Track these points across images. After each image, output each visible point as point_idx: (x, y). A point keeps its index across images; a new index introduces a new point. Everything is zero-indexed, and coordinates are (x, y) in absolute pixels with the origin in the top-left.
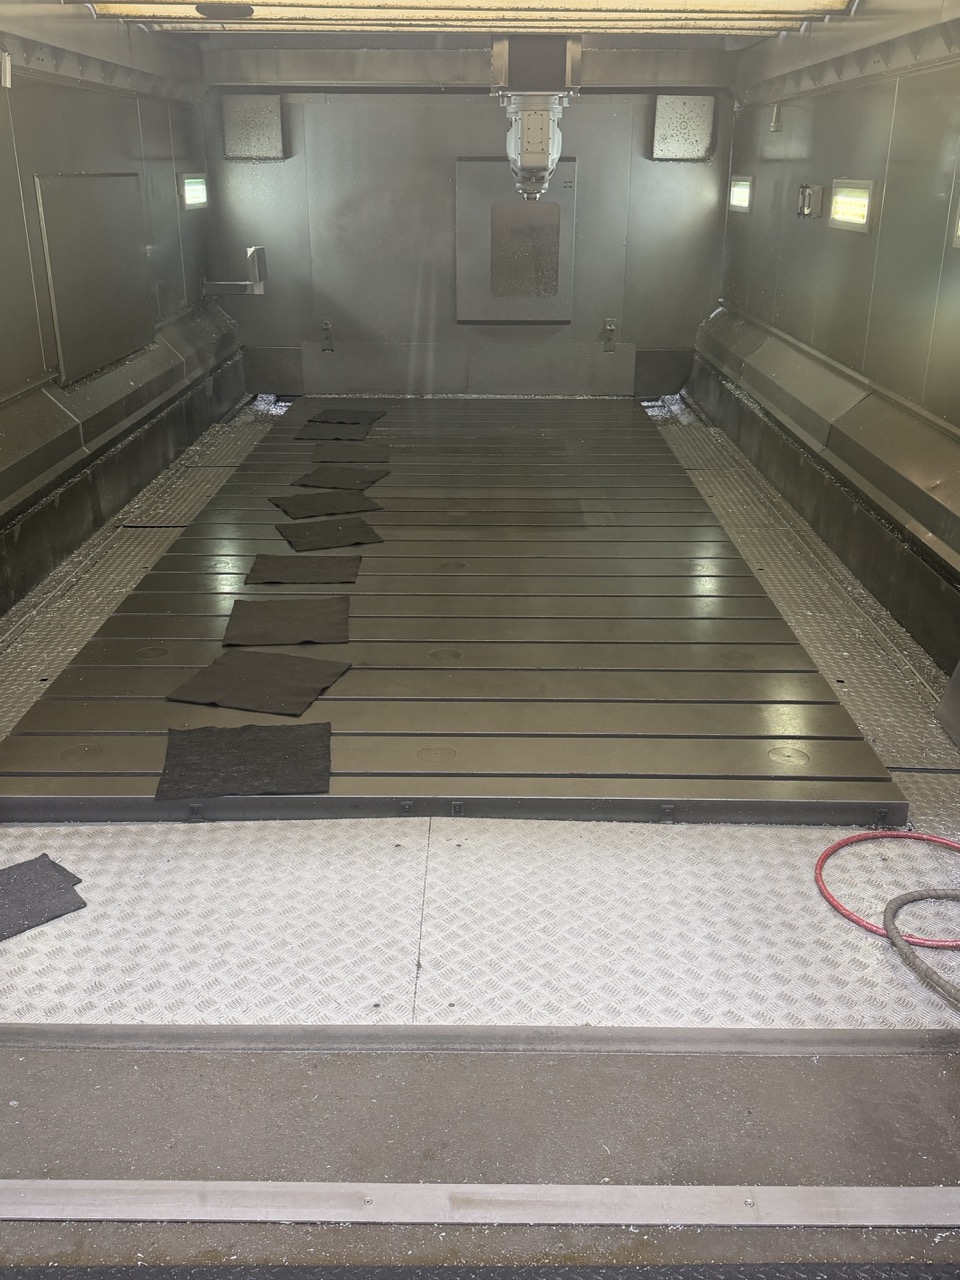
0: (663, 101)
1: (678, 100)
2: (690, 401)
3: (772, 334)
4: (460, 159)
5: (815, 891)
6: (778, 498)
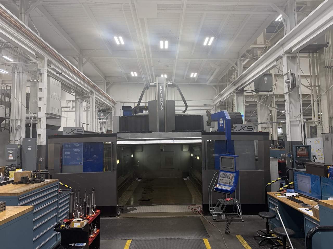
1: (185, 145)
2: (189, 178)
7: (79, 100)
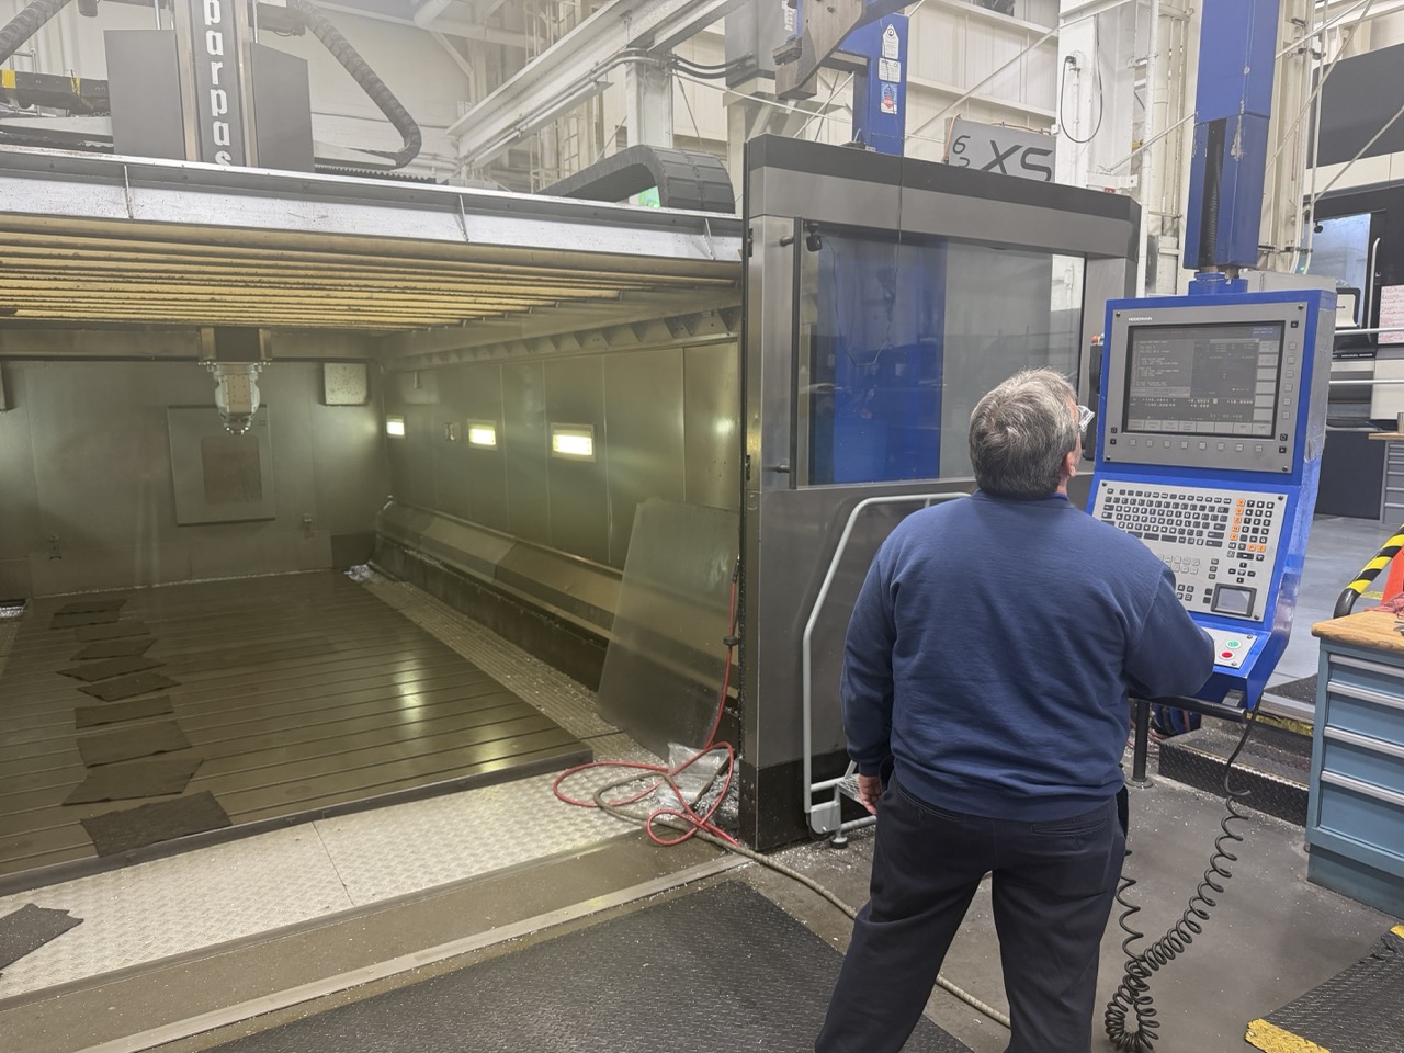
0: (328, 367)
1: (340, 366)
2: (378, 567)
3: (436, 515)
4: (171, 407)
5: (556, 798)
6: (466, 618)
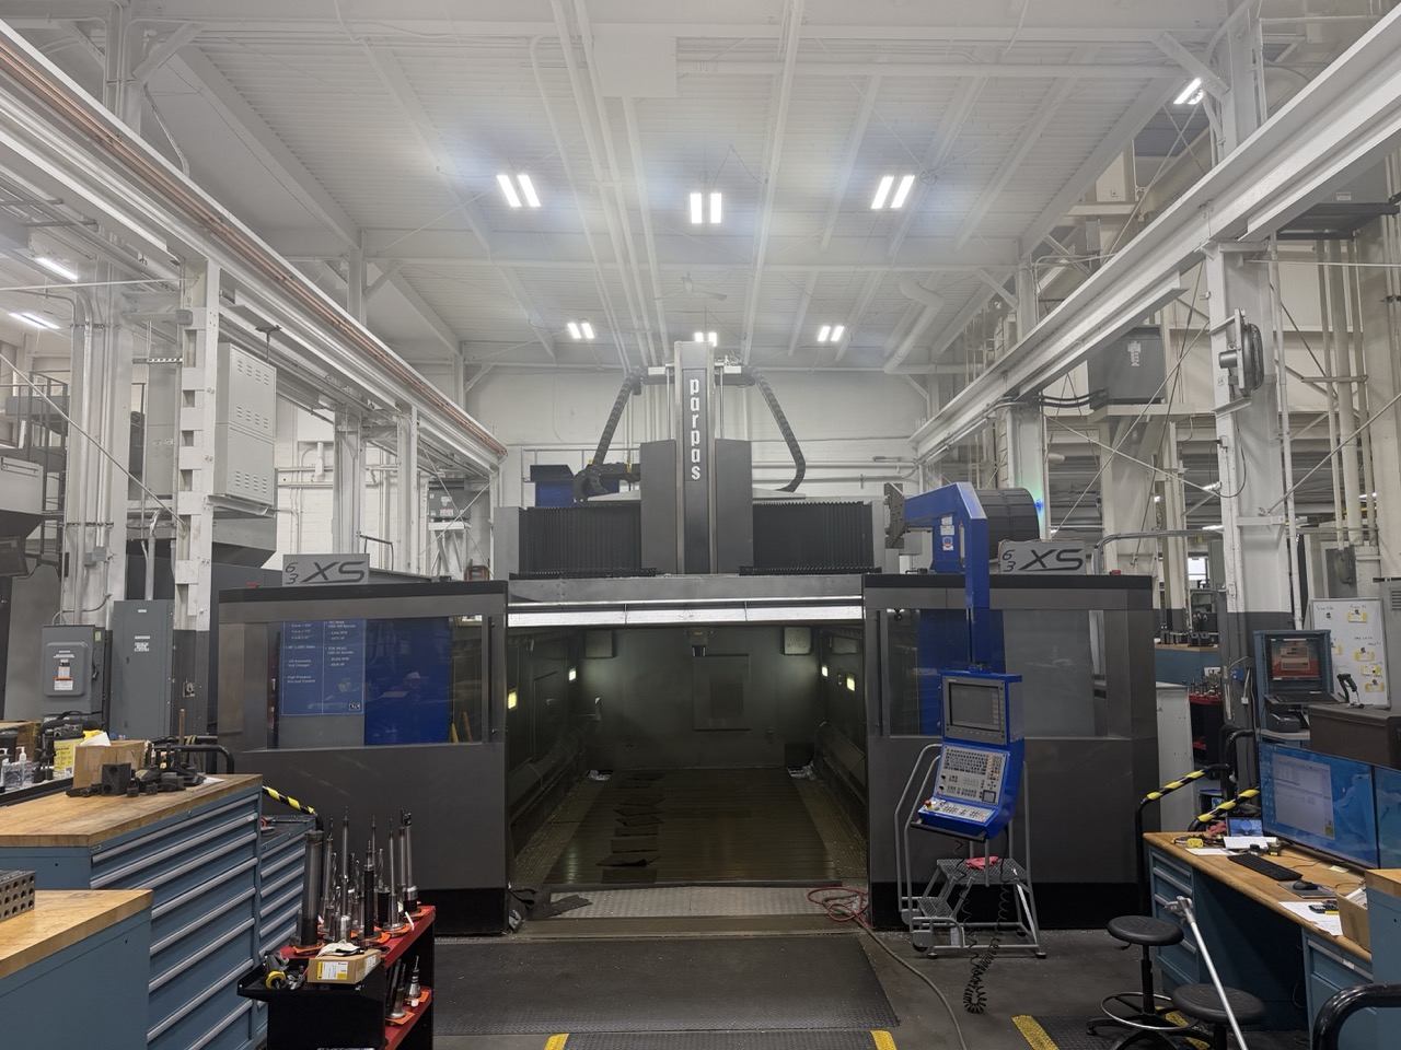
1: (794, 629)
2: (813, 768)
3: (839, 735)
7: (352, 438)
